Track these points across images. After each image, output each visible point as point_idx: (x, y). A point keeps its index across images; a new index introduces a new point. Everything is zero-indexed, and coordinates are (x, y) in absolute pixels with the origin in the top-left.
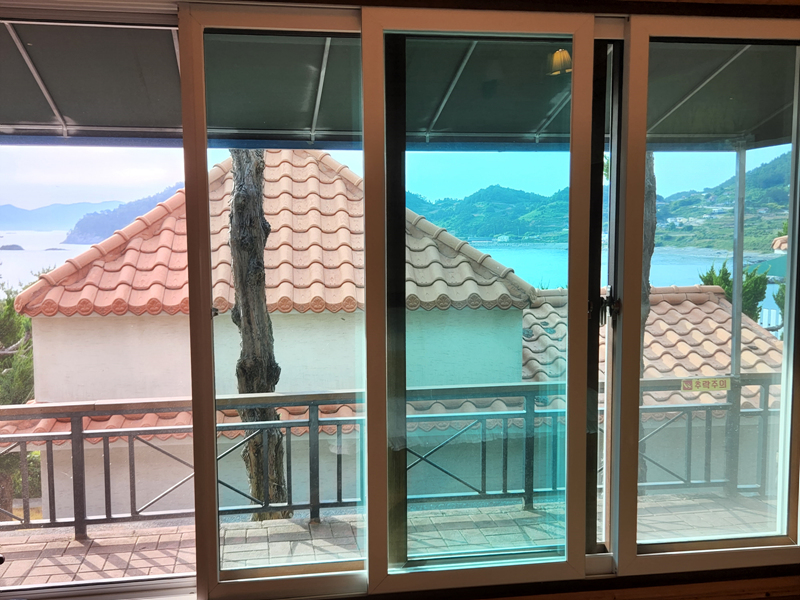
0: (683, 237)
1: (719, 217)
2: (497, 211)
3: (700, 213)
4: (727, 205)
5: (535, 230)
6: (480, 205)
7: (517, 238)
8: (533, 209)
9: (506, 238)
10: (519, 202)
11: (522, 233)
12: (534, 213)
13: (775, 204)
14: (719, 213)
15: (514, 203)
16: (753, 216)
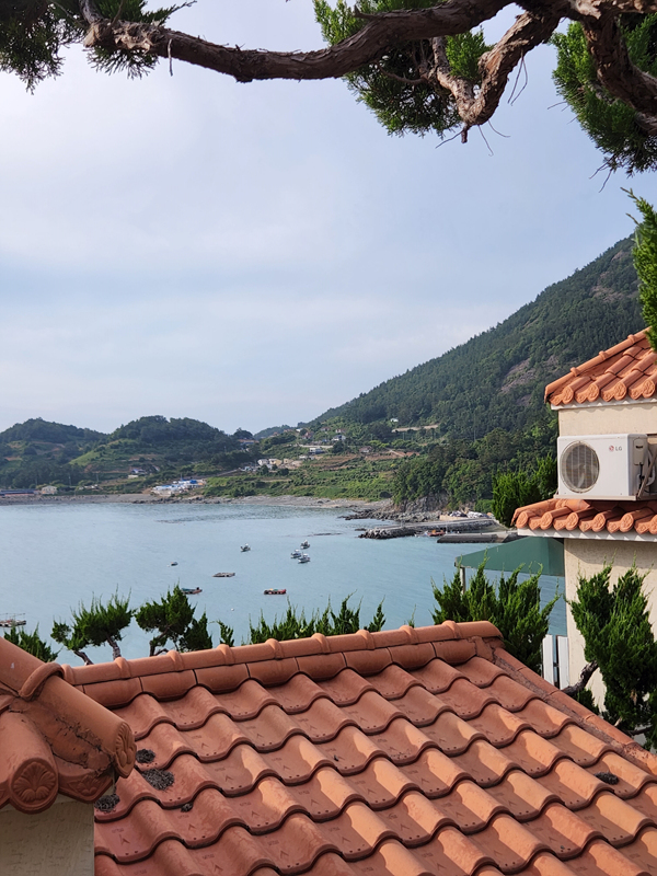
0: (278, 483)
1: (318, 458)
2: (39, 452)
3: (296, 453)
4: (326, 444)
5: (93, 478)
6: (15, 445)
7: (67, 489)
8: (88, 449)
9: (52, 489)
10: (70, 440)
11: (75, 482)
12: (91, 454)
13: (378, 442)
14: (317, 453)
15: (63, 442)
16: (355, 456)
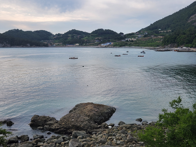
0: (131, 44)
1: (140, 38)
2: (75, 37)
3: (135, 38)
4: (142, 35)
5: (87, 42)
6: (70, 35)
7: (81, 45)
8: (86, 36)
9: (78, 44)
11: (83, 43)
12: (86, 37)
13: (156, 34)
14: (140, 37)
15: (80, 35)
16: (150, 38)
